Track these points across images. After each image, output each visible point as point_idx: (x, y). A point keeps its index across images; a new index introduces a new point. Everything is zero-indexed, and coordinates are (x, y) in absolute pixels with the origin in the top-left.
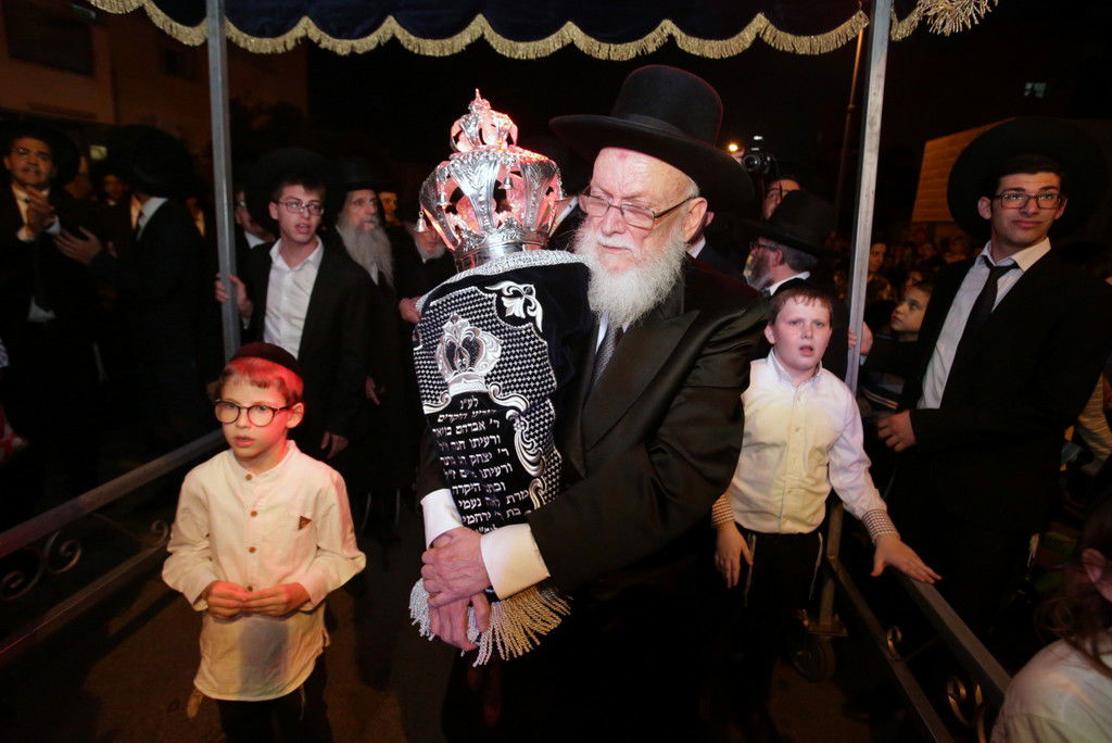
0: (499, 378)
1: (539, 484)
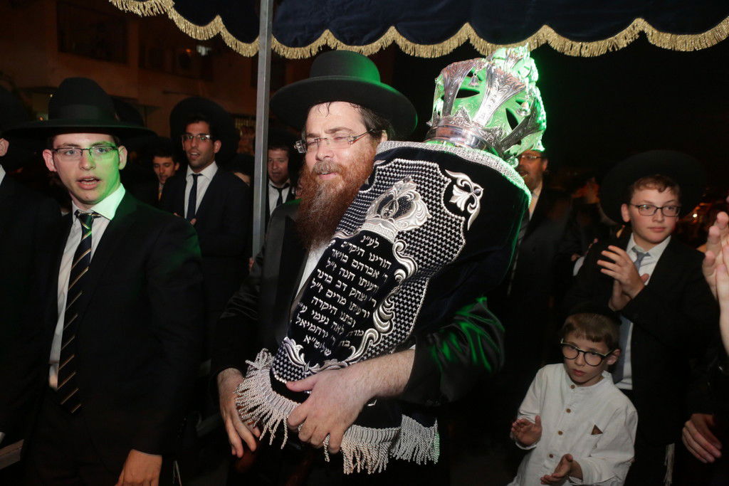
0: (409, 240)
1: (376, 337)
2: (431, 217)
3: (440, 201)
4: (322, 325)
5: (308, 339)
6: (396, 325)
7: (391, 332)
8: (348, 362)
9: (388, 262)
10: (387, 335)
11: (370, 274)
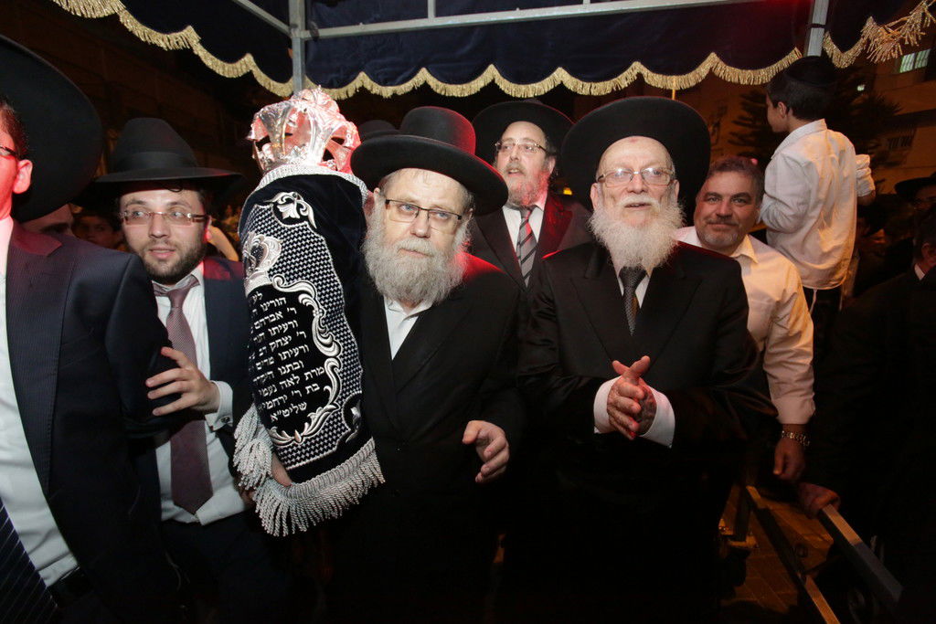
0: (280, 270)
1: (334, 362)
2: (282, 241)
3: (279, 225)
4: (275, 396)
5: (274, 417)
6: (341, 341)
7: (342, 349)
8: (332, 403)
9: (281, 299)
10: (341, 354)
11: (274, 319)
